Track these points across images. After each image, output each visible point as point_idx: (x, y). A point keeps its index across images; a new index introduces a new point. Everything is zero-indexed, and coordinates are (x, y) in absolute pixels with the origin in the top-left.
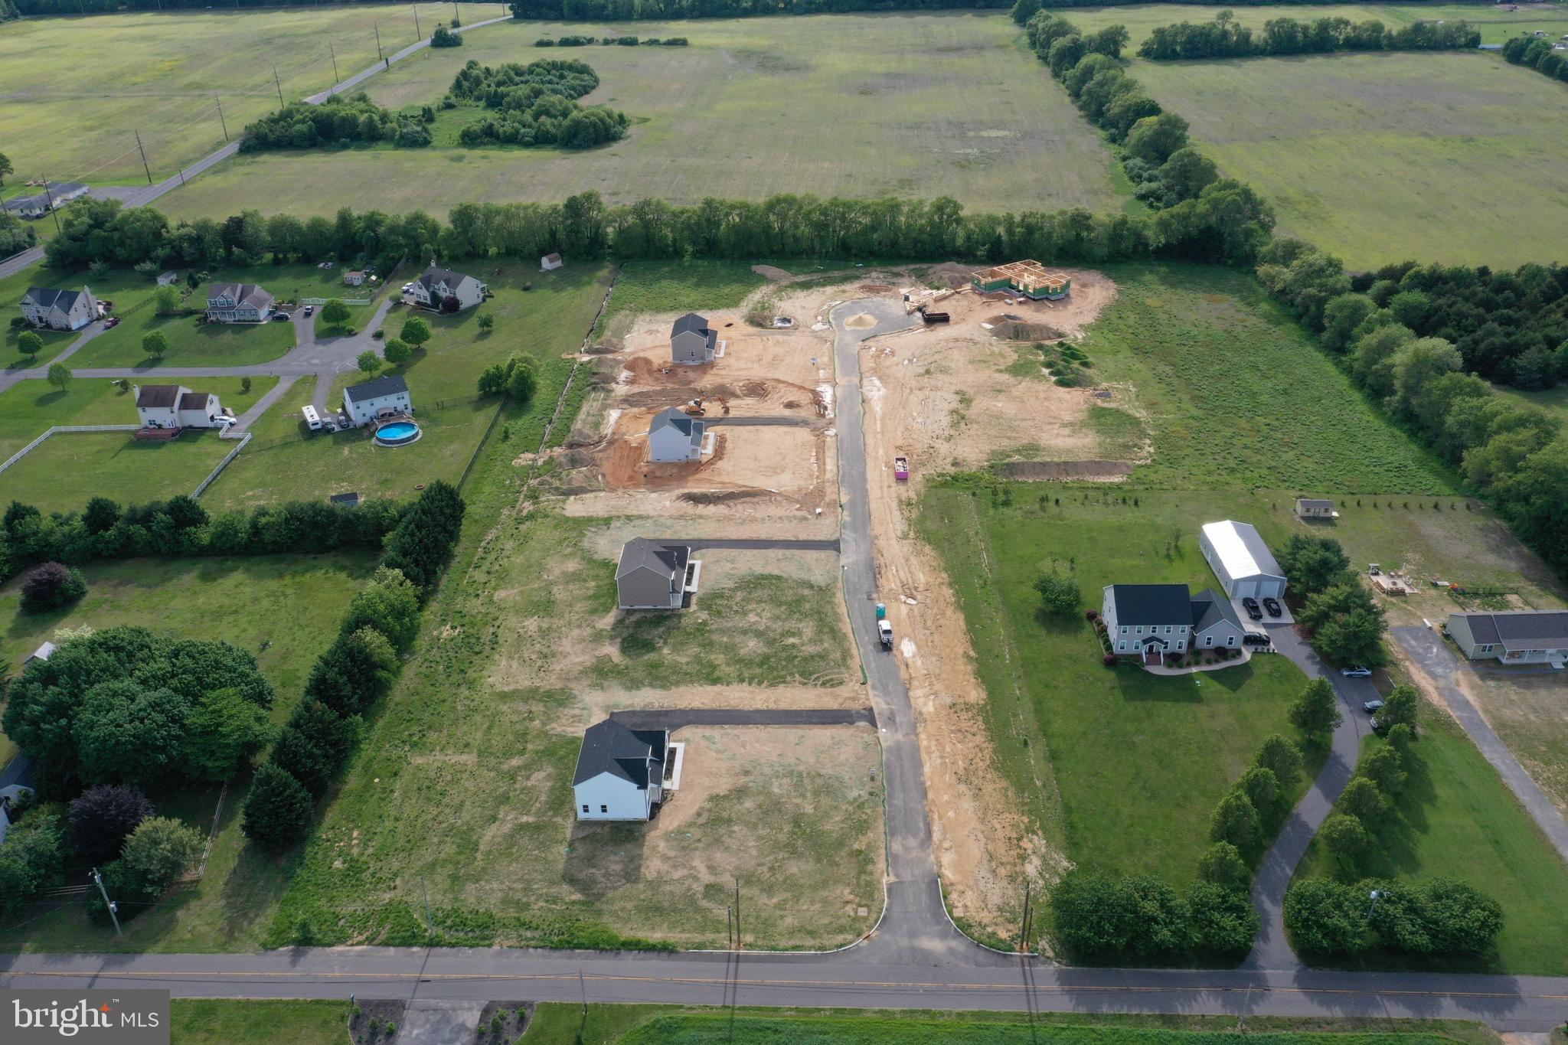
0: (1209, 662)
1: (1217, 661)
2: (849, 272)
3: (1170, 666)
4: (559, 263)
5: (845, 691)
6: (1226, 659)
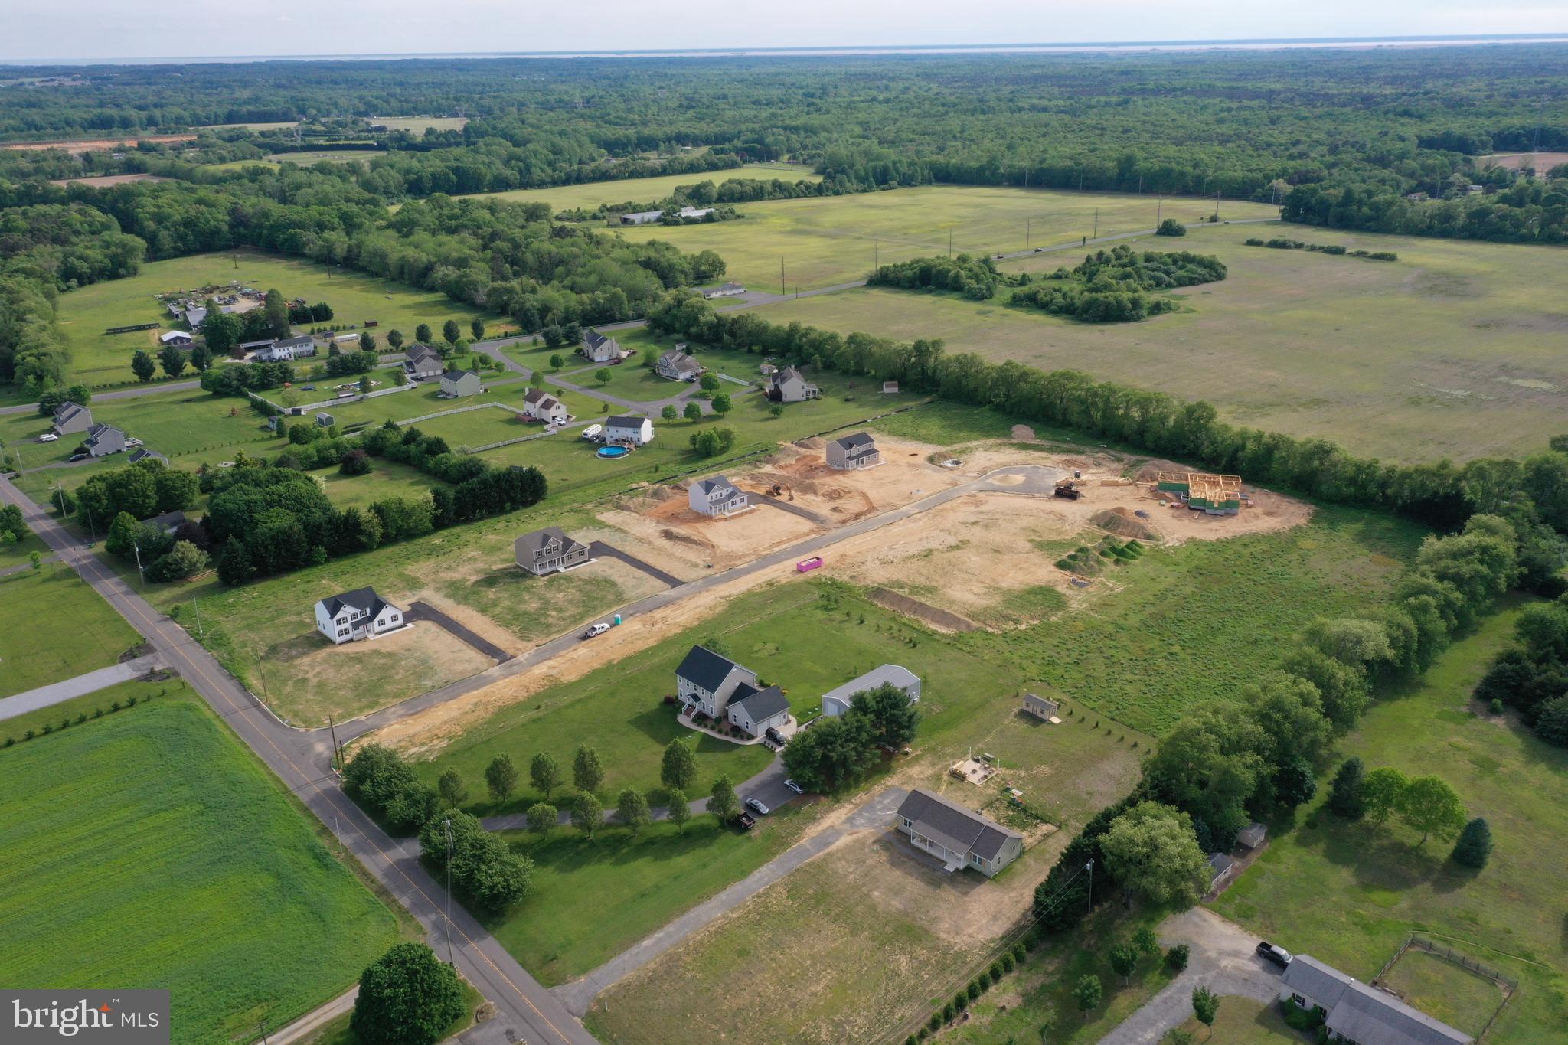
0: (720, 732)
1: (727, 734)
2: (1082, 448)
3: (694, 721)
4: (895, 390)
5: (521, 645)
6: (735, 736)
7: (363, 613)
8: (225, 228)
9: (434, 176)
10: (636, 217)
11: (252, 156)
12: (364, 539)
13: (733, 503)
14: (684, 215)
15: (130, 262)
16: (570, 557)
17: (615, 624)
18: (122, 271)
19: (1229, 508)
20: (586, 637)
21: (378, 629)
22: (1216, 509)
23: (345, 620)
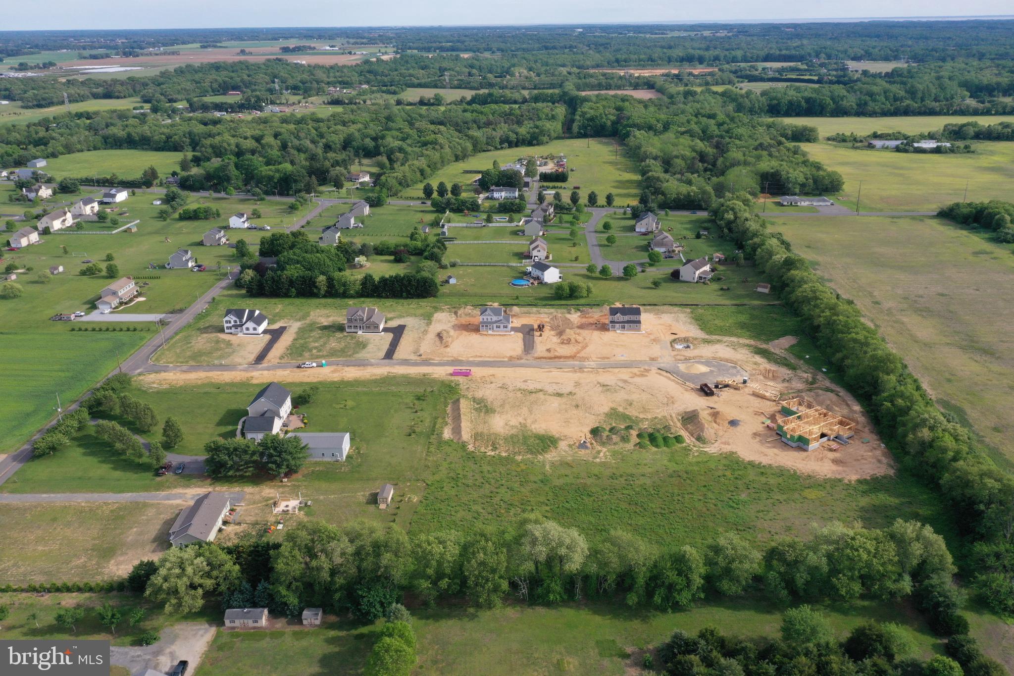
4: (767, 291)
7: (241, 321)
8: (609, 123)
9: (791, 103)
10: (878, 143)
11: (730, 82)
12: (315, 291)
13: (498, 327)
14: (916, 145)
15: (541, 138)
16: (368, 327)
17: (321, 366)
18: (535, 142)
19: (801, 443)
20: (299, 367)
21: (245, 331)
22: (788, 439)
23: (230, 322)
